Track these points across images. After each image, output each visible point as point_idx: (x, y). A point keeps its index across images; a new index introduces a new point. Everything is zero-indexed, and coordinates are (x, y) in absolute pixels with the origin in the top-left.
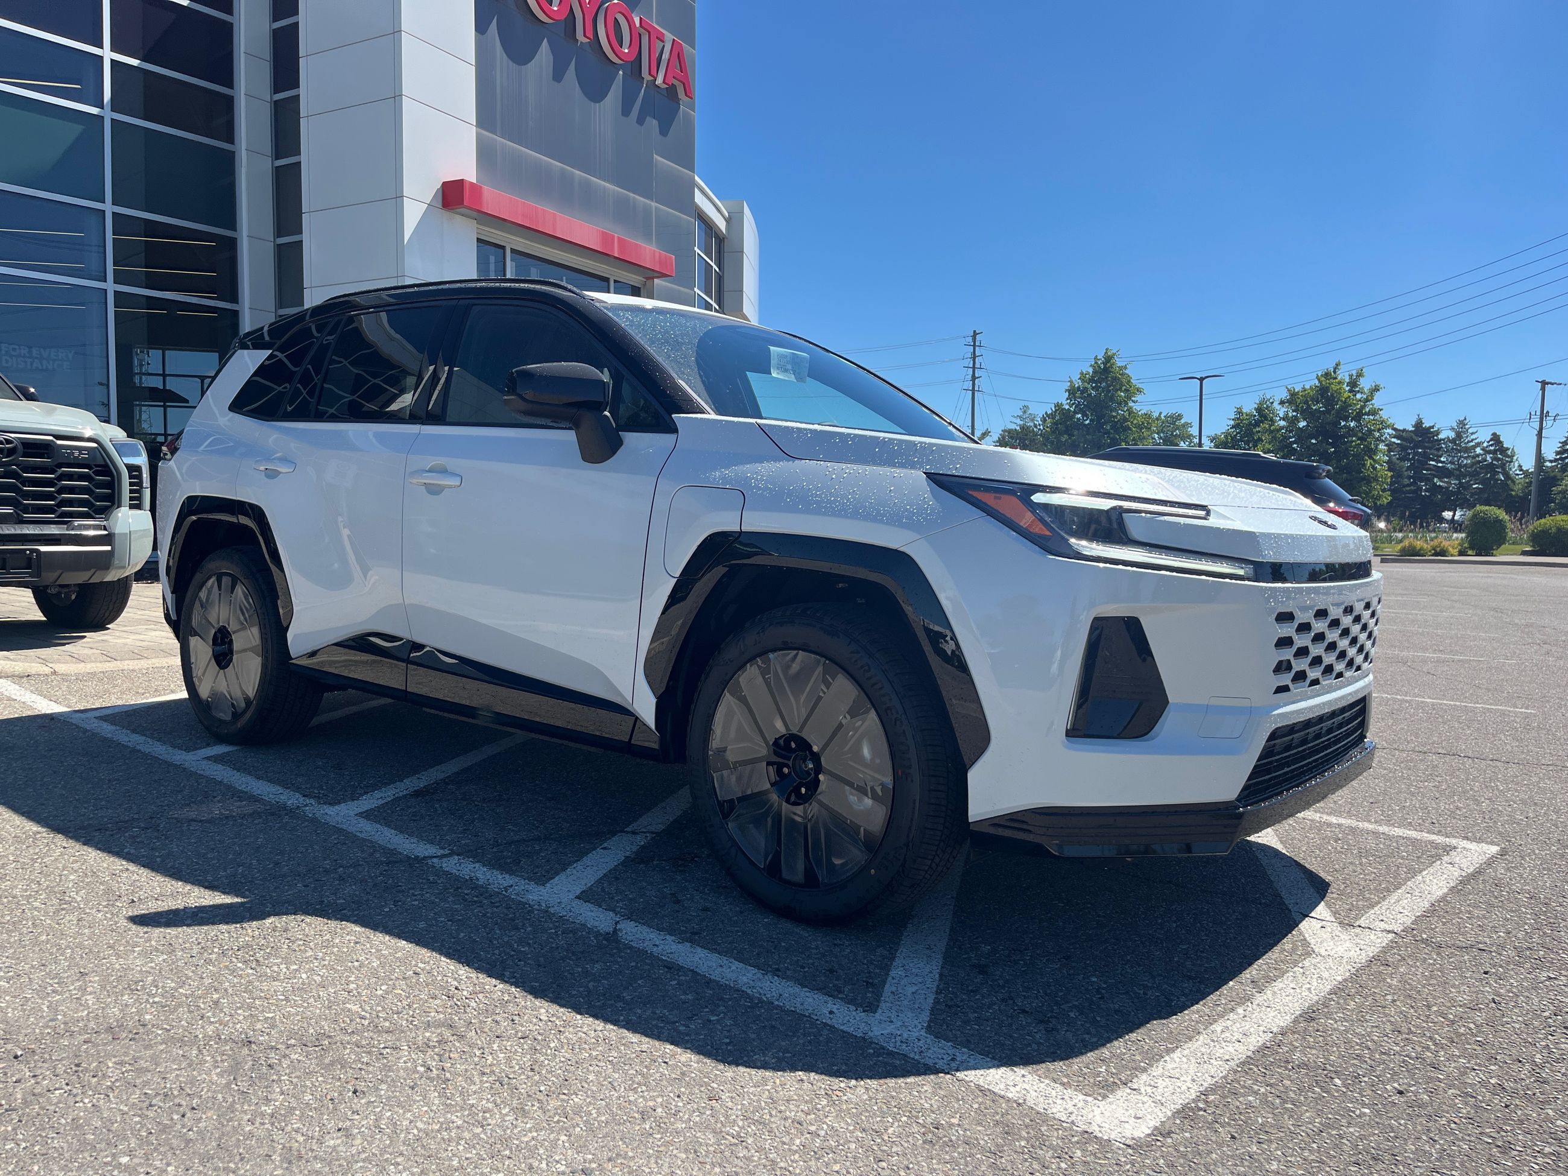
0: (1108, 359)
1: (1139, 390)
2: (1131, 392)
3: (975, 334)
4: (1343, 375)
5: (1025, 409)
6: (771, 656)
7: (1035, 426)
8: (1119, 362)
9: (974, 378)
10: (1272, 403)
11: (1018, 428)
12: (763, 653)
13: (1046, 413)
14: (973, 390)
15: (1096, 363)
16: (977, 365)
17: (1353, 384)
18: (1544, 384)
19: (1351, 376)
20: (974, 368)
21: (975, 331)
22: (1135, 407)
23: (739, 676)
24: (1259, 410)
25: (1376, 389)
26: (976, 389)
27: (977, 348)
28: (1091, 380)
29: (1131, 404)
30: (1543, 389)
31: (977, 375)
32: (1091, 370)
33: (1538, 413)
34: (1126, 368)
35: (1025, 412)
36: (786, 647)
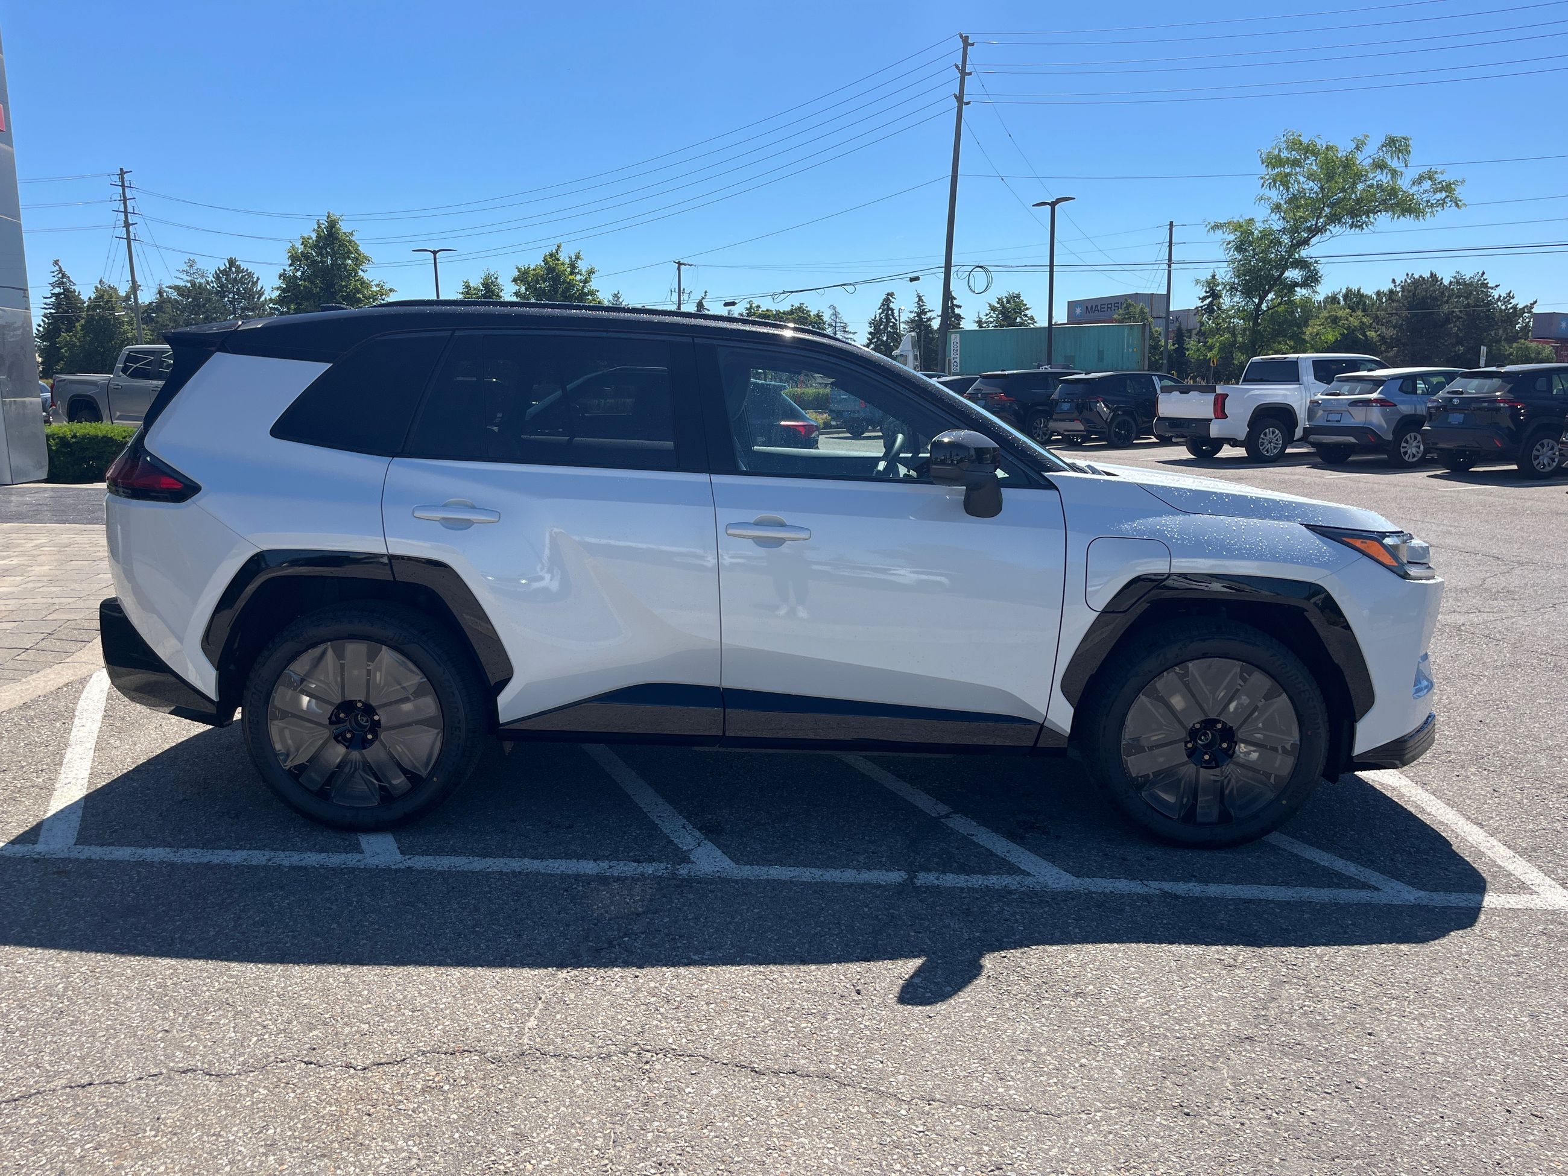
0: (332, 225)
1: (366, 258)
2: (359, 261)
3: (122, 173)
4: (564, 257)
5: (191, 263)
6: (1190, 665)
7: (208, 283)
8: (344, 227)
9: (127, 225)
10: (496, 278)
11: (189, 285)
12: (1182, 662)
13: (219, 269)
14: (128, 238)
15: (319, 227)
16: (130, 210)
17: (573, 266)
18: (679, 264)
19: (570, 258)
20: (126, 212)
21: (121, 170)
22: (366, 276)
23: (1155, 682)
24: (486, 285)
25: (591, 272)
26: (132, 237)
27: (126, 189)
28: (315, 246)
29: (360, 273)
30: (679, 269)
31: (130, 222)
32: (314, 236)
33: (677, 290)
34: (351, 234)
35: (191, 266)
36: (1205, 656)
